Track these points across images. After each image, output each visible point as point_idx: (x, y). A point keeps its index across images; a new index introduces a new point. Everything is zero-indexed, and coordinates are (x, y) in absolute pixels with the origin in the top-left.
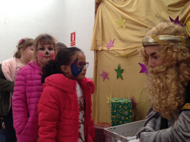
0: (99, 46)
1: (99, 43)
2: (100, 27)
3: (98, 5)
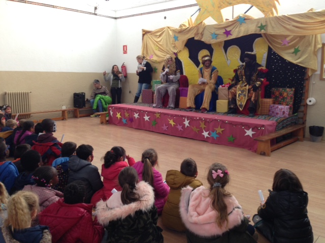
2: (145, 47)
3: (143, 35)
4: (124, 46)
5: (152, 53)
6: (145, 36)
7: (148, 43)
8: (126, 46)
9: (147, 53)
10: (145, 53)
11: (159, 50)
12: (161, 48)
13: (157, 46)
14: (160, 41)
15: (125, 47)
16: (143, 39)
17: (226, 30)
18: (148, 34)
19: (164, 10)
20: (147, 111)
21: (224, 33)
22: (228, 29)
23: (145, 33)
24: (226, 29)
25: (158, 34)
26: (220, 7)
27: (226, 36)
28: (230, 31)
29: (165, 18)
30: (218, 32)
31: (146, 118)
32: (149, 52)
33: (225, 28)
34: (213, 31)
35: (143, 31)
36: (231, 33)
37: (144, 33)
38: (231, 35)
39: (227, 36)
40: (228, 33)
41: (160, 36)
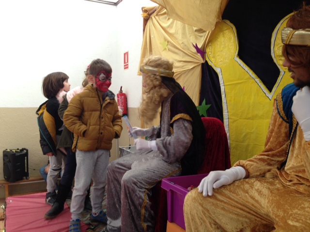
3: (146, 21)
6: (149, 23)
7: (152, 36)
8: (127, 53)
11: (169, 50)
12: (173, 41)
15: (126, 56)
16: (144, 30)
18: (153, 17)
23: (148, 15)
35: (145, 11)
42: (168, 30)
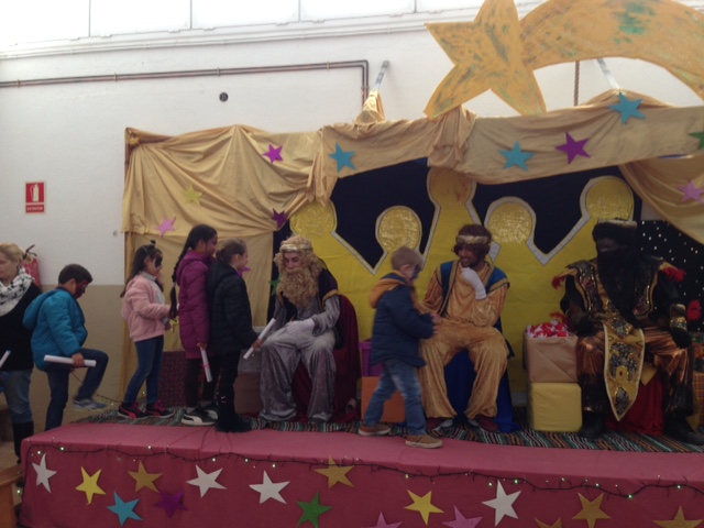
0: (138, 225)
1: (137, 221)
2: (140, 194)
3: (130, 149)
4: (29, 187)
5: (172, 214)
6: (138, 154)
7: (149, 175)
8: (41, 186)
9: (147, 212)
10: (140, 213)
11: (202, 204)
12: (216, 196)
13: (197, 189)
14: (208, 173)
15: (36, 191)
16: (128, 163)
17: (569, 138)
18: (152, 147)
19: (220, 73)
20: (269, 459)
21: (561, 148)
22: (577, 136)
23: (137, 142)
24: (571, 133)
25: (202, 148)
26: (532, 62)
27: (565, 157)
28: (584, 142)
29: (224, 97)
30: (531, 144)
31: (269, 490)
32: (155, 208)
33: (566, 129)
34: (510, 141)
35: (130, 133)
36: (586, 148)
37: (134, 141)
38: (585, 154)
39: (570, 160)
40: (573, 149)
41: (207, 155)
42: (201, 177)
